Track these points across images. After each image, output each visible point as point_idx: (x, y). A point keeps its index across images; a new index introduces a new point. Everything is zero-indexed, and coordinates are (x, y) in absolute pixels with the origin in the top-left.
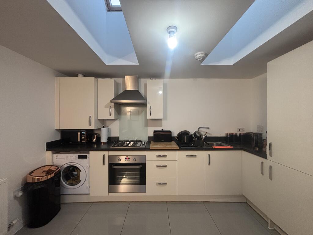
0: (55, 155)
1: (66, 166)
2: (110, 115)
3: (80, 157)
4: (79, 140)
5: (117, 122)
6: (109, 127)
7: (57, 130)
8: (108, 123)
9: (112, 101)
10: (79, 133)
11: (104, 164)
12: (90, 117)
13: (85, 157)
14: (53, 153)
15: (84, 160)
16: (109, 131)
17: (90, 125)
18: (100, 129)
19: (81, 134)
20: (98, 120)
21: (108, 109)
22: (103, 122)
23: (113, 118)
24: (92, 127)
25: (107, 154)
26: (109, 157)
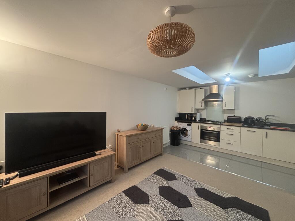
0: (178, 123)
1: (182, 128)
2: (202, 107)
3: (188, 125)
4: (187, 118)
5: (205, 111)
6: (201, 113)
7: (178, 113)
8: (200, 111)
9: (203, 100)
10: (187, 115)
11: (198, 129)
12: (192, 108)
13: (190, 125)
14: (178, 122)
15: (190, 126)
16: (201, 115)
17: (192, 111)
18: (196, 114)
19: (188, 115)
20: (195, 110)
21: (201, 104)
22: (198, 110)
23: (203, 108)
24: (193, 112)
25: (200, 125)
26: (201, 126)
